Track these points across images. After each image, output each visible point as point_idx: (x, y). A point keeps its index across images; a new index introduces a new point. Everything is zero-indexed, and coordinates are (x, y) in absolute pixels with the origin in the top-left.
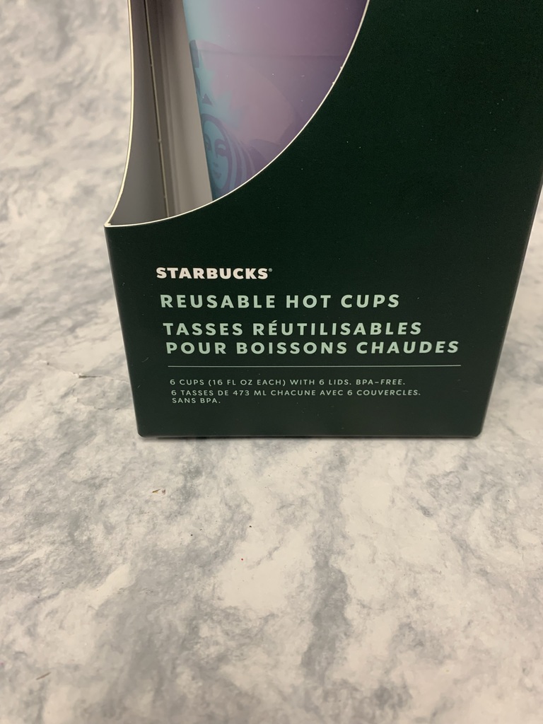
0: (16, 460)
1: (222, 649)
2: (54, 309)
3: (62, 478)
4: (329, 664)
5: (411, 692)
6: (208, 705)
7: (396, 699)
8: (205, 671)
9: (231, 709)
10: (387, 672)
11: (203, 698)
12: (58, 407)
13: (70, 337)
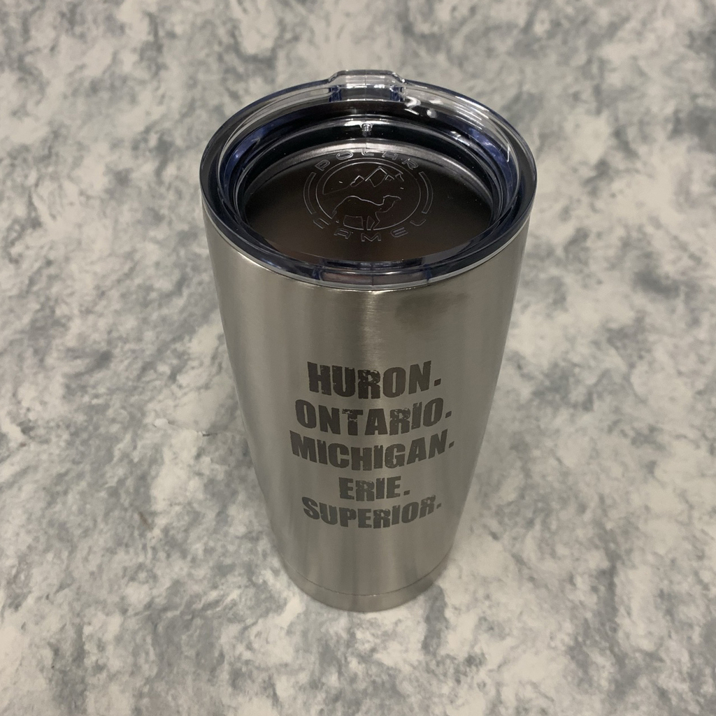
0: (182, 523)
1: (373, 645)
2: (143, 351)
3: (226, 535)
4: (437, 646)
5: (486, 656)
6: (371, 676)
7: (478, 661)
8: (365, 658)
9: (385, 677)
10: (472, 647)
11: (367, 673)
12: (197, 469)
13: (174, 387)
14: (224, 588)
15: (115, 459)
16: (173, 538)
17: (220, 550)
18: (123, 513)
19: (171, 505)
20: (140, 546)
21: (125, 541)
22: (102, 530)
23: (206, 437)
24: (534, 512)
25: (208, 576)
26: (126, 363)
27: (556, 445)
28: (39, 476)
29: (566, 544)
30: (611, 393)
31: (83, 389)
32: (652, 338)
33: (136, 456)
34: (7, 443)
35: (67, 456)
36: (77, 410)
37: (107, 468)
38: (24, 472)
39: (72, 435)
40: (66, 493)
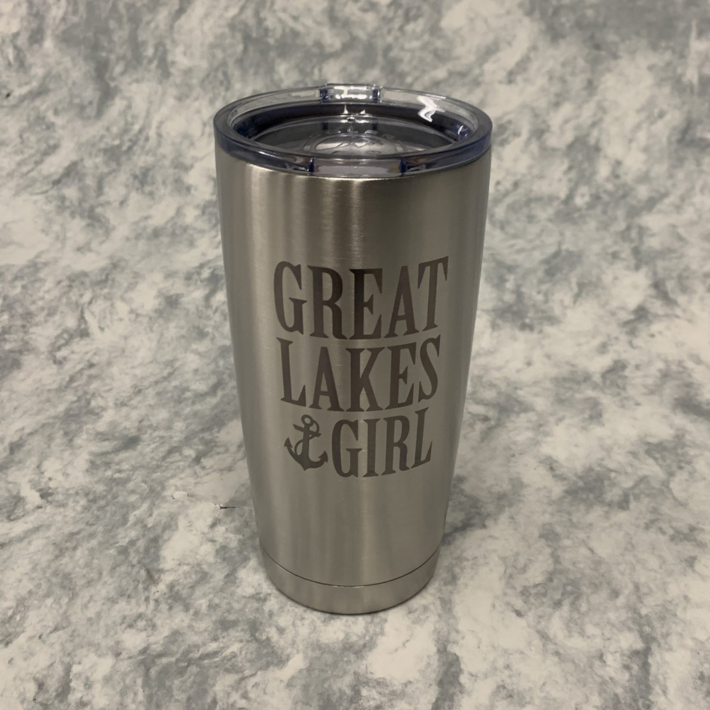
0: (189, 580)
2: (171, 437)
3: (232, 594)
12: (210, 536)
13: (197, 468)
14: (224, 640)
15: (129, 524)
16: (177, 593)
17: (224, 606)
18: (130, 568)
19: (180, 565)
20: (143, 598)
21: (129, 592)
22: (105, 582)
23: (223, 510)
24: (563, 594)
25: (210, 629)
26: (153, 446)
27: (588, 537)
28: (50, 533)
29: (597, 625)
30: (648, 496)
31: (108, 465)
32: (692, 452)
33: (150, 522)
34: (24, 505)
35: (82, 518)
36: (97, 482)
37: (121, 530)
38: (37, 529)
39: (89, 501)
40: (75, 548)
